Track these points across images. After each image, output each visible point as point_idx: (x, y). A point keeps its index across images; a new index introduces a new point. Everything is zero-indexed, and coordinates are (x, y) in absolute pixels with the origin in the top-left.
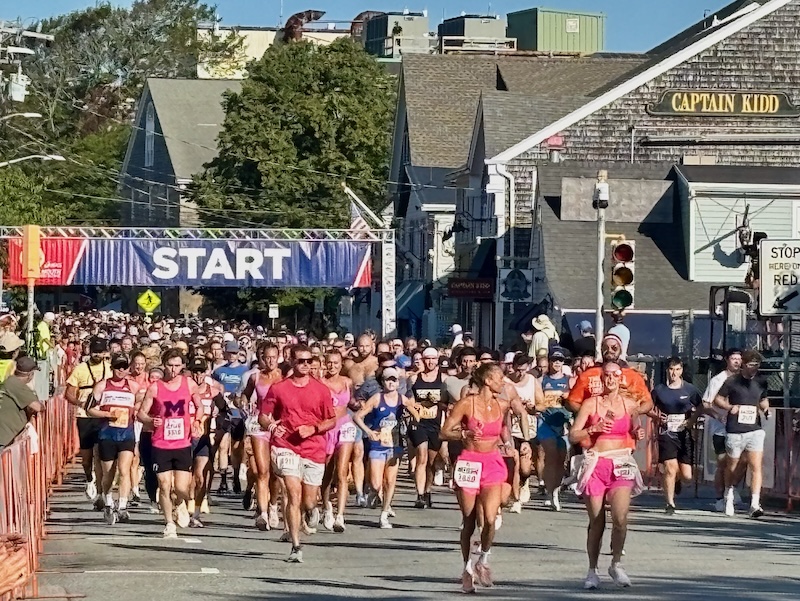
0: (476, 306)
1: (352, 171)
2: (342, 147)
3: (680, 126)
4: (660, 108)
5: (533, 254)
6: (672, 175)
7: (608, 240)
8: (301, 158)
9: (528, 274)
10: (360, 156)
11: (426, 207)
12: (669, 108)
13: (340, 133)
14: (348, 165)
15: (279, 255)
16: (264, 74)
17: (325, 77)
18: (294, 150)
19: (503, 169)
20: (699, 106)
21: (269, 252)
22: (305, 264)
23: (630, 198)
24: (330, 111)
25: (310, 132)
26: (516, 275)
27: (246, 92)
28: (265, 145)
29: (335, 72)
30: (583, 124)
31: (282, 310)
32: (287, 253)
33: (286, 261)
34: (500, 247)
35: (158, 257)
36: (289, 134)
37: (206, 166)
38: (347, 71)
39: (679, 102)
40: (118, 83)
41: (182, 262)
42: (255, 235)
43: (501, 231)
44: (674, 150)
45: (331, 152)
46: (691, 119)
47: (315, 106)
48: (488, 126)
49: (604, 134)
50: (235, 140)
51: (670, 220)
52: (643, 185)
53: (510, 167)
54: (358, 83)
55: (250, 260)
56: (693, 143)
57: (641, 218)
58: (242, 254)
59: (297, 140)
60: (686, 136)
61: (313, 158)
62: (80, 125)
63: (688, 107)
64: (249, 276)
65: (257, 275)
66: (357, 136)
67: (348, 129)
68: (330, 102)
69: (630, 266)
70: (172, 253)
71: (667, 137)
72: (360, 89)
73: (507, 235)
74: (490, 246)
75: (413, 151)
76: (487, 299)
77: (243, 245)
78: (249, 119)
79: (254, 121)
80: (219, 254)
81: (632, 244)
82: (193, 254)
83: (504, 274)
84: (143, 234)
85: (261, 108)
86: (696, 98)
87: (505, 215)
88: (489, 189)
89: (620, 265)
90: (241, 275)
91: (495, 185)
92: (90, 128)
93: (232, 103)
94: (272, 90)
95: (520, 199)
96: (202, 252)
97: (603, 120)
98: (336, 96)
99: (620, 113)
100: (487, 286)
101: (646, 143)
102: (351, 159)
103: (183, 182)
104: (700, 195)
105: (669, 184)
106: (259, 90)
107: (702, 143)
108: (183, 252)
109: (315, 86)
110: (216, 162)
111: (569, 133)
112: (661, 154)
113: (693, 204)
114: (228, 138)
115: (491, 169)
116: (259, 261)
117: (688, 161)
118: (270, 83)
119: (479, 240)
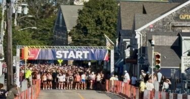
0: (134, 65)
1: (110, 29)
2: (107, 23)
3: (182, 23)
4: (177, 18)
5: (146, 53)
6: (179, 35)
7: (154, 54)
8: (97, 26)
9: (144, 58)
10: (112, 25)
11: (124, 40)
12: (179, 18)
13: (107, 20)
14: (108, 27)
15: (86, 53)
16: (88, 5)
17: (103, 6)
18: (95, 24)
19: (139, 33)
20: (186, 18)
21: (84, 52)
22: (92, 55)
23: (169, 40)
24: (104, 14)
25: (99, 19)
26: (142, 58)
27: (83, 10)
28: (88, 23)
29: (106, 4)
30: (158, 22)
31: (92, 63)
32: (88, 52)
33: (88, 54)
34: (139, 51)
35: (57, 53)
36: (94, 20)
37: (74, 28)
38: (109, 4)
39: (181, 17)
40: (54, 5)
41: (63, 54)
42: (80, 48)
43: (139, 47)
44: (180, 28)
45: (104, 24)
46: (184, 21)
47: (101, 13)
48: (136, 22)
49: (164, 24)
50: (81, 21)
51: (178, 45)
52: (172, 37)
53: (141, 32)
54: (111, 7)
55: (79, 54)
56: (185, 26)
57: (171, 45)
58: (77, 52)
59: (96, 21)
60: (183, 25)
61: (100, 26)
62: (44, 16)
63: (183, 18)
64: (79, 58)
65: (81, 57)
66: (111, 20)
67: (109, 19)
68: (104, 12)
69: (160, 59)
70: (61, 52)
71: (179, 25)
72: (111, 9)
73: (140, 48)
74: (136, 51)
75: (122, 26)
76: (136, 63)
77: (77, 50)
78: (84, 16)
79: (86, 17)
80: (72, 52)
81: (160, 54)
82: (66, 52)
83: (139, 58)
84: (54, 48)
85: (87, 13)
86: (185, 16)
87: (140, 44)
88: (136, 37)
89: (157, 59)
90: (77, 57)
91: (138, 36)
92: (47, 17)
93: (80, 12)
94: (90, 9)
95: (143, 40)
96: (68, 52)
97: (163, 21)
98: (106, 11)
99: (167, 19)
100: (135, 60)
101: (173, 26)
102: (109, 26)
103: (69, 31)
104: (185, 39)
105: (177, 37)
106: (87, 9)
107: (187, 27)
108: (63, 52)
109: (101, 8)
110: (76, 27)
111: (155, 24)
112: (177, 29)
113: (183, 42)
114: (79, 21)
115: (136, 33)
116: (81, 54)
117: (183, 31)
118: (89, 7)
119: (133, 49)
